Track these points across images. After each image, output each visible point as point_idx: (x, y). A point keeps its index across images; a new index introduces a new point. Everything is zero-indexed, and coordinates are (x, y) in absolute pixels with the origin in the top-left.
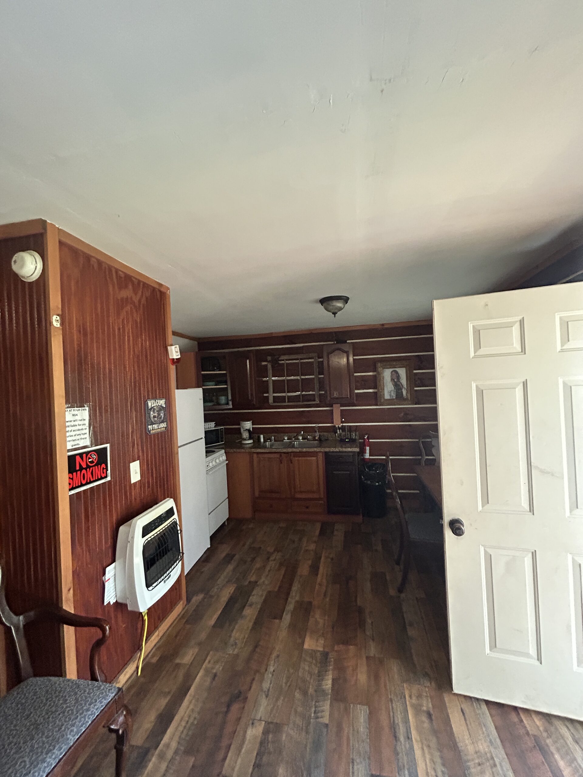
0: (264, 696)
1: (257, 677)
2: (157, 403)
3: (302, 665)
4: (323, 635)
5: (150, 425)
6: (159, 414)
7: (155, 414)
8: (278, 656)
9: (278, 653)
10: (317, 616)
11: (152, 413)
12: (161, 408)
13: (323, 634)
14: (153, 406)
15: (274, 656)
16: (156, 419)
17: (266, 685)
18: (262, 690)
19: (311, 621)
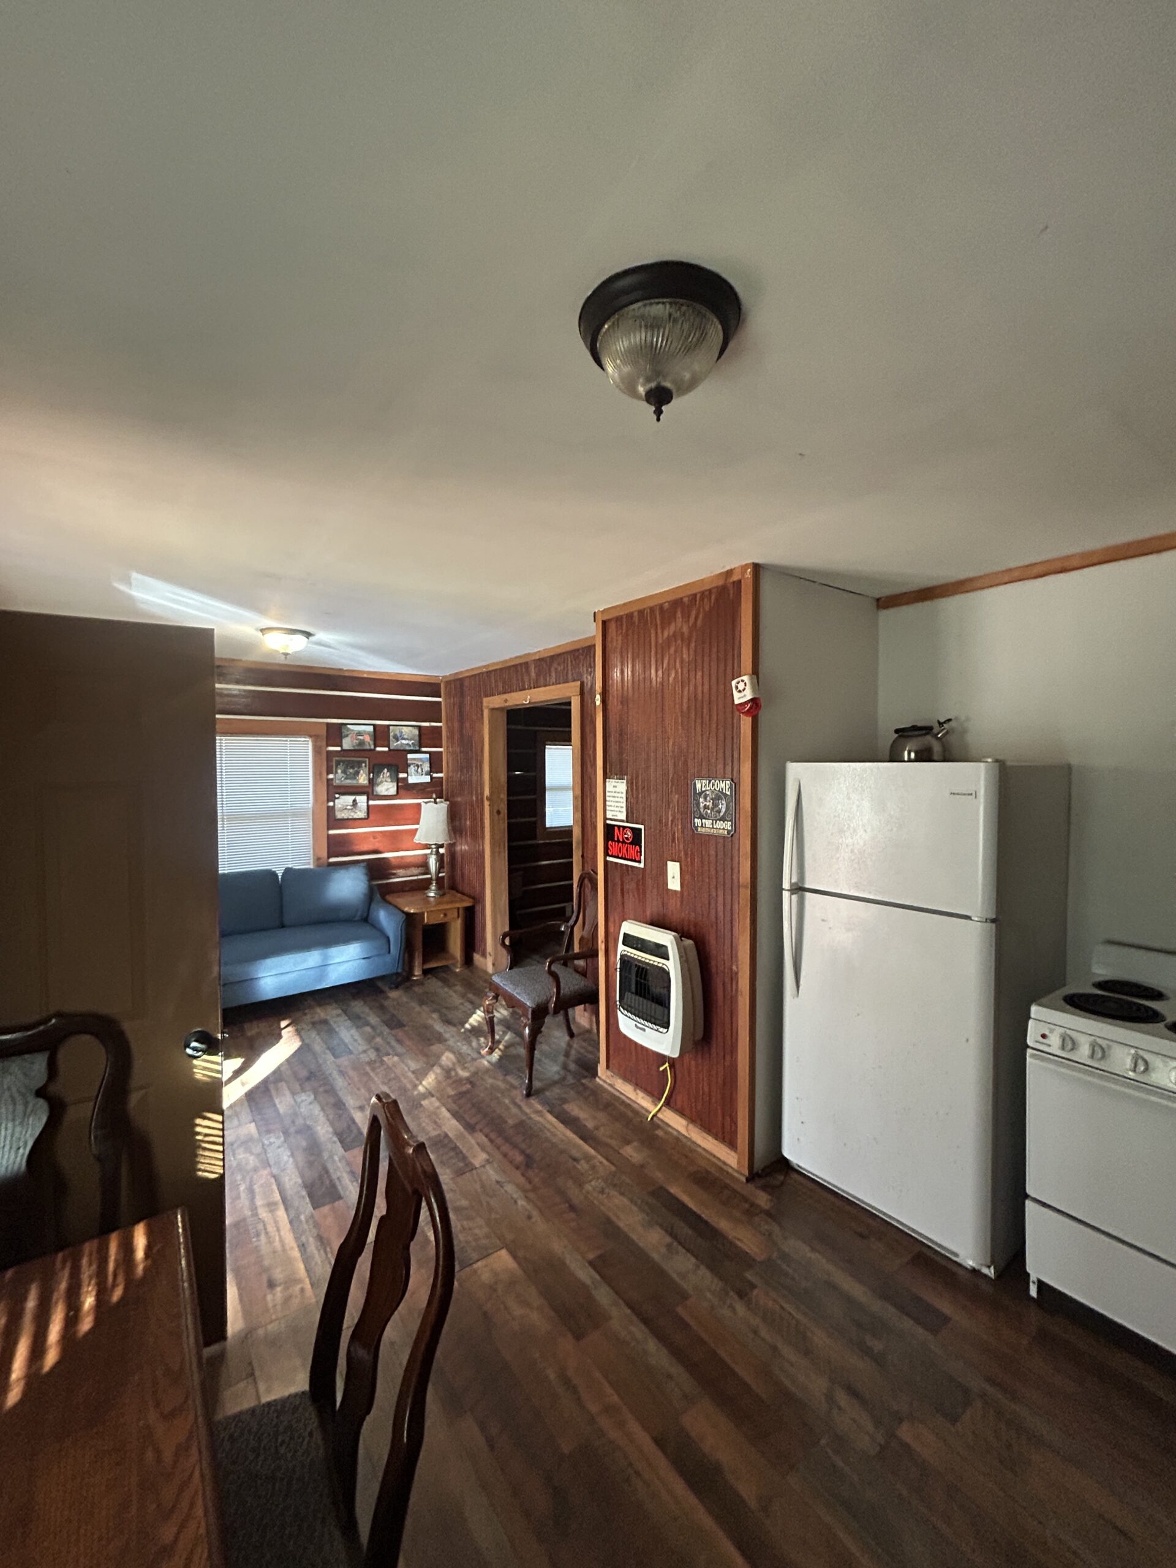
0: (500, 1180)
1: (528, 1186)
2: (713, 785)
3: (486, 1230)
4: (493, 1288)
5: (698, 818)
6: (715, 805)
7: (708, 804)
8: (529, 1217)
9: (533, 1220)
10: (535, 1316)
11: (701, 800)
12: (719, 796)
13: (495, 1290)
14: (703, 789)
15: (535, 1214)
16: (709, 811)
17: (510, 1188)
18: (509, 1182)
19: (536, 1300)
